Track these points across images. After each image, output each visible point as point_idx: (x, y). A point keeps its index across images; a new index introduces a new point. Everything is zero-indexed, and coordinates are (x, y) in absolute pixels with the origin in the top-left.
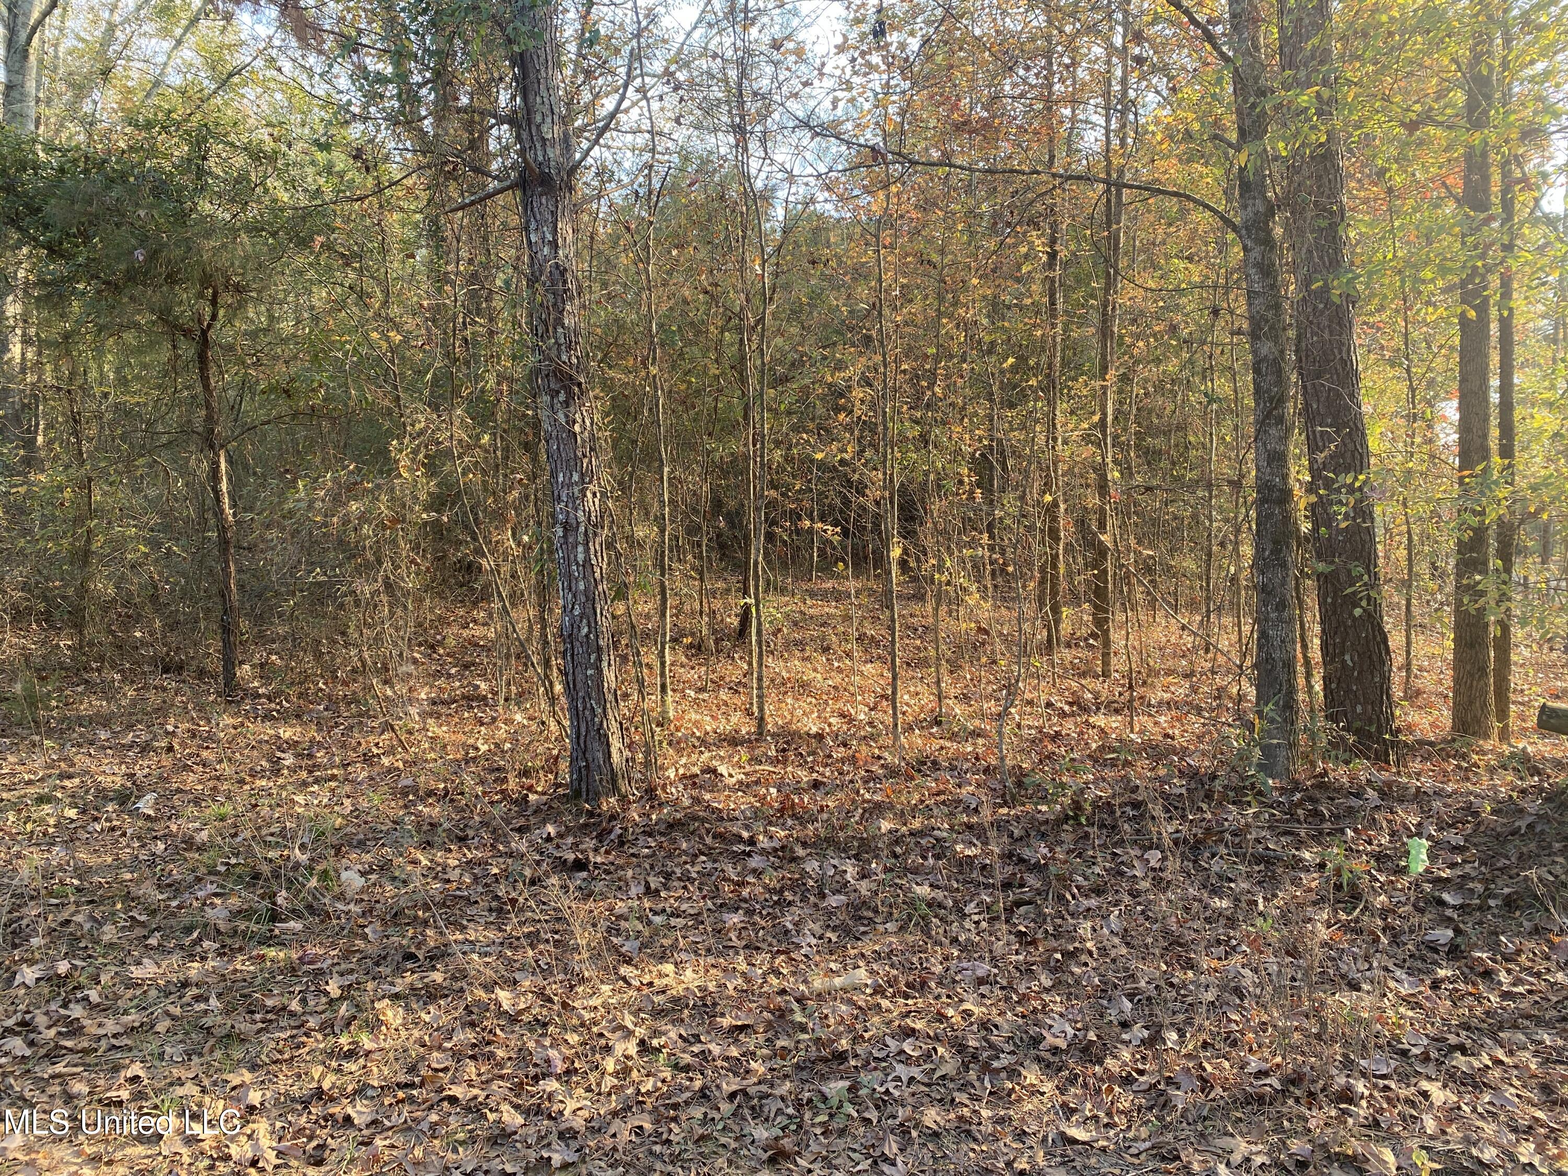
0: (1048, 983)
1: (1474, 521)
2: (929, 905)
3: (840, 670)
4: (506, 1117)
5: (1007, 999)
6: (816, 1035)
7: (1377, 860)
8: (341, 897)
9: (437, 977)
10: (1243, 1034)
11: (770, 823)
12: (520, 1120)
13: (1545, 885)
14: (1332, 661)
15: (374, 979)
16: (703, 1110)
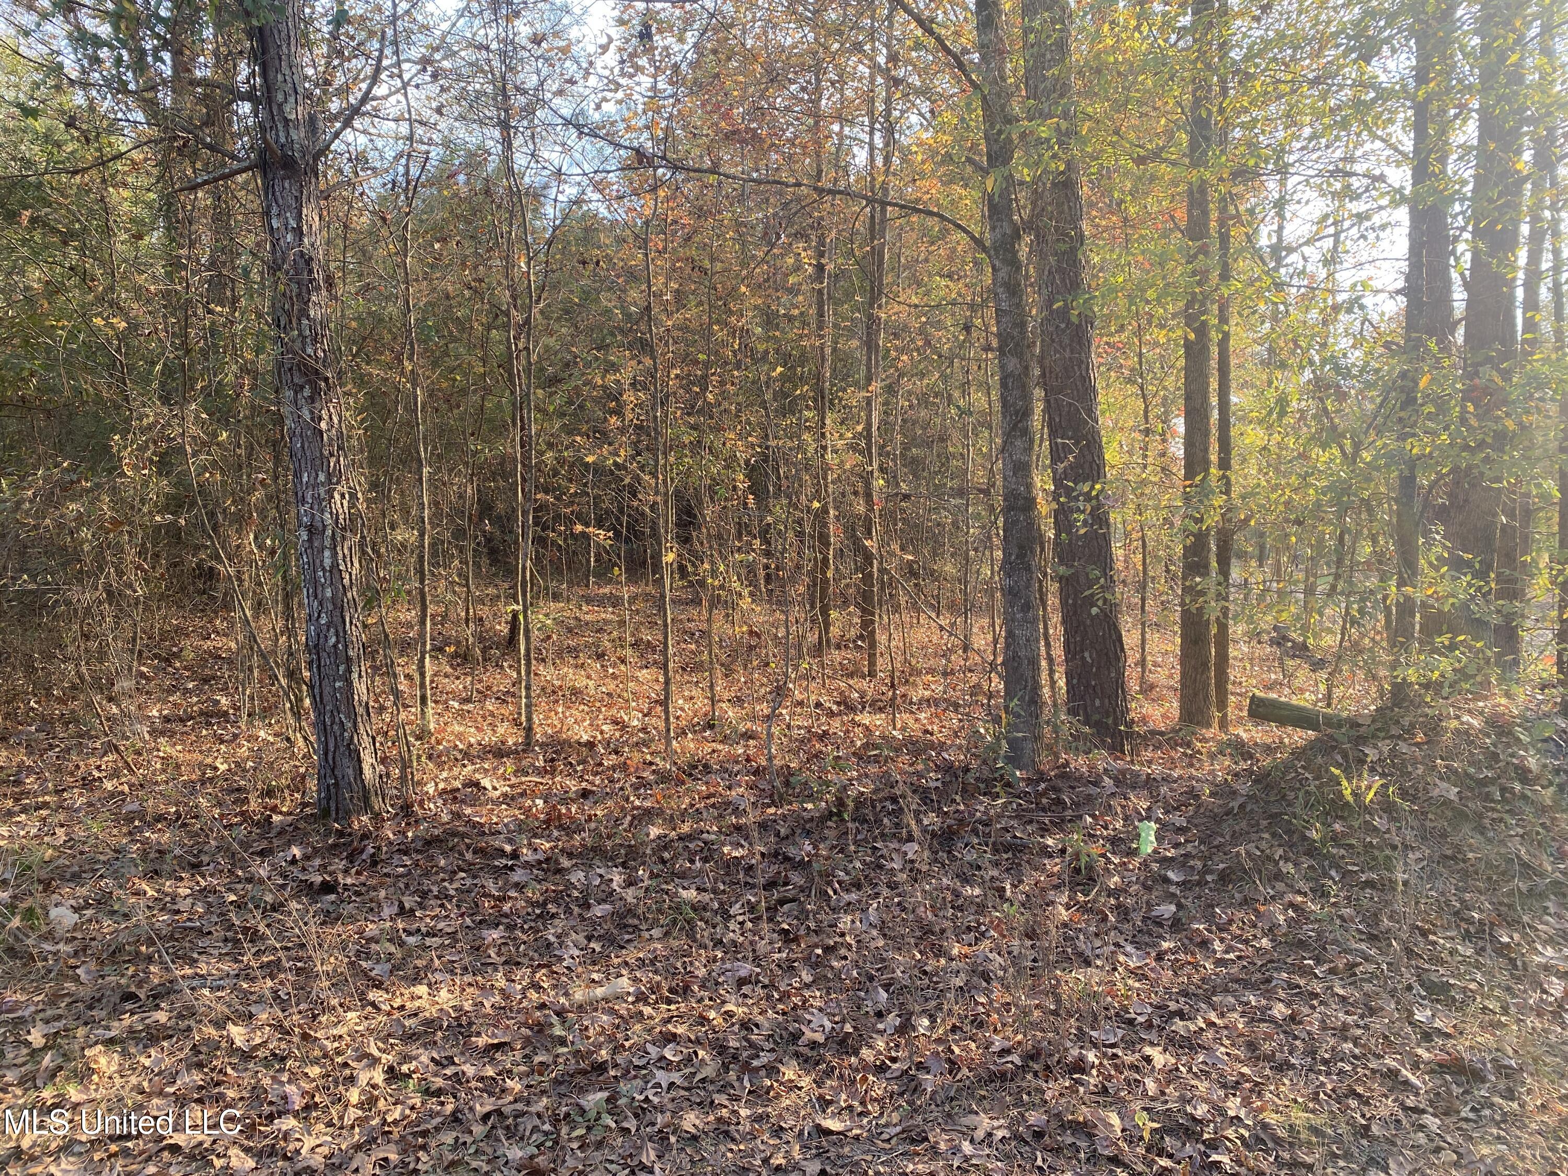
0: (808, 978)
1: (1194, 528)
2: (694, 908)
3: (614, 677)
4: (234, 1162)
5: (769, 997)
6: (575, 1047)
7: (1112, 844)
8: (50, 936)
9: (161, 1017)
10: (989, 1016)
11: (535, 836)
12: (251, 1163)
13: (1252, 860)
14: (1074, 658)
15: (86, 1024)
16: (454, 1134)
